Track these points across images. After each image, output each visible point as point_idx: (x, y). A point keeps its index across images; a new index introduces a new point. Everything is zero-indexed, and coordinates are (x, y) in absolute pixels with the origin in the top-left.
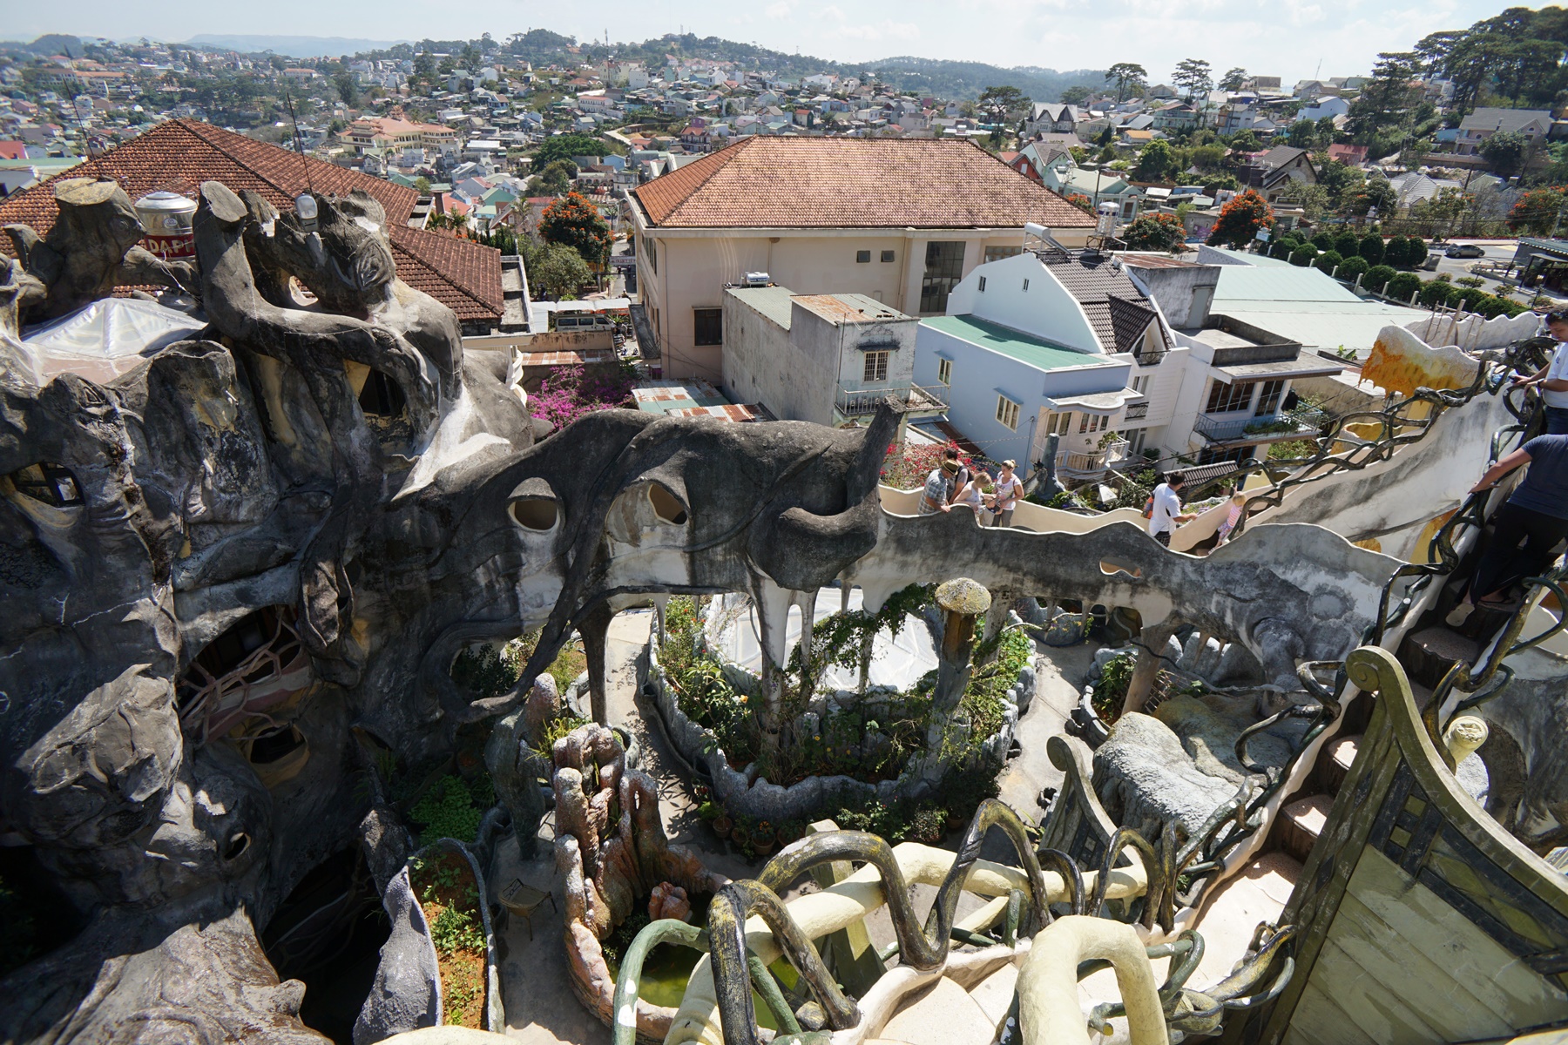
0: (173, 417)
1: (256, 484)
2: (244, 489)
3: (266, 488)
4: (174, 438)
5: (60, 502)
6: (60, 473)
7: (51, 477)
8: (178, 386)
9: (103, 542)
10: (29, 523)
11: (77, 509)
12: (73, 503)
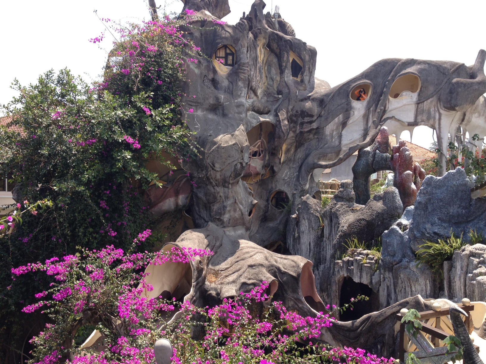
5: (226, 64)
6: (230, 54)
7: (227, 55)
8: (257, 40)
9: (240, 76)
10: (215, 71)
11: (230, 67)
12: (230, 65)
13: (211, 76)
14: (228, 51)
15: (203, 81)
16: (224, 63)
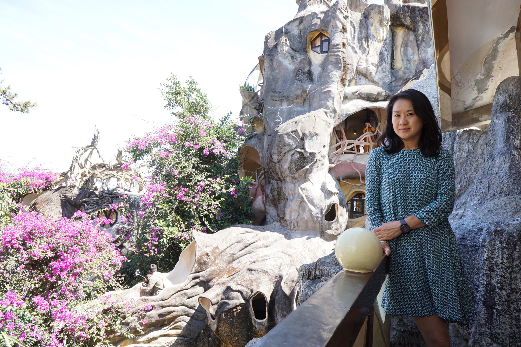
0: (365, 27)
1: (384, 70)
2: (379, 68)
3: (387, 73)
4: (363, 35)
5: (322, 52)
6: (325, 41)
7: (322, 42)
8: (369, 18)
9: (330, 59)
10: (310, 63)
11: (326, 54)
12: (325, 52)
13: (306, 69)
14: (324, 39)
15: (297, 75)
16: (319, 52)
